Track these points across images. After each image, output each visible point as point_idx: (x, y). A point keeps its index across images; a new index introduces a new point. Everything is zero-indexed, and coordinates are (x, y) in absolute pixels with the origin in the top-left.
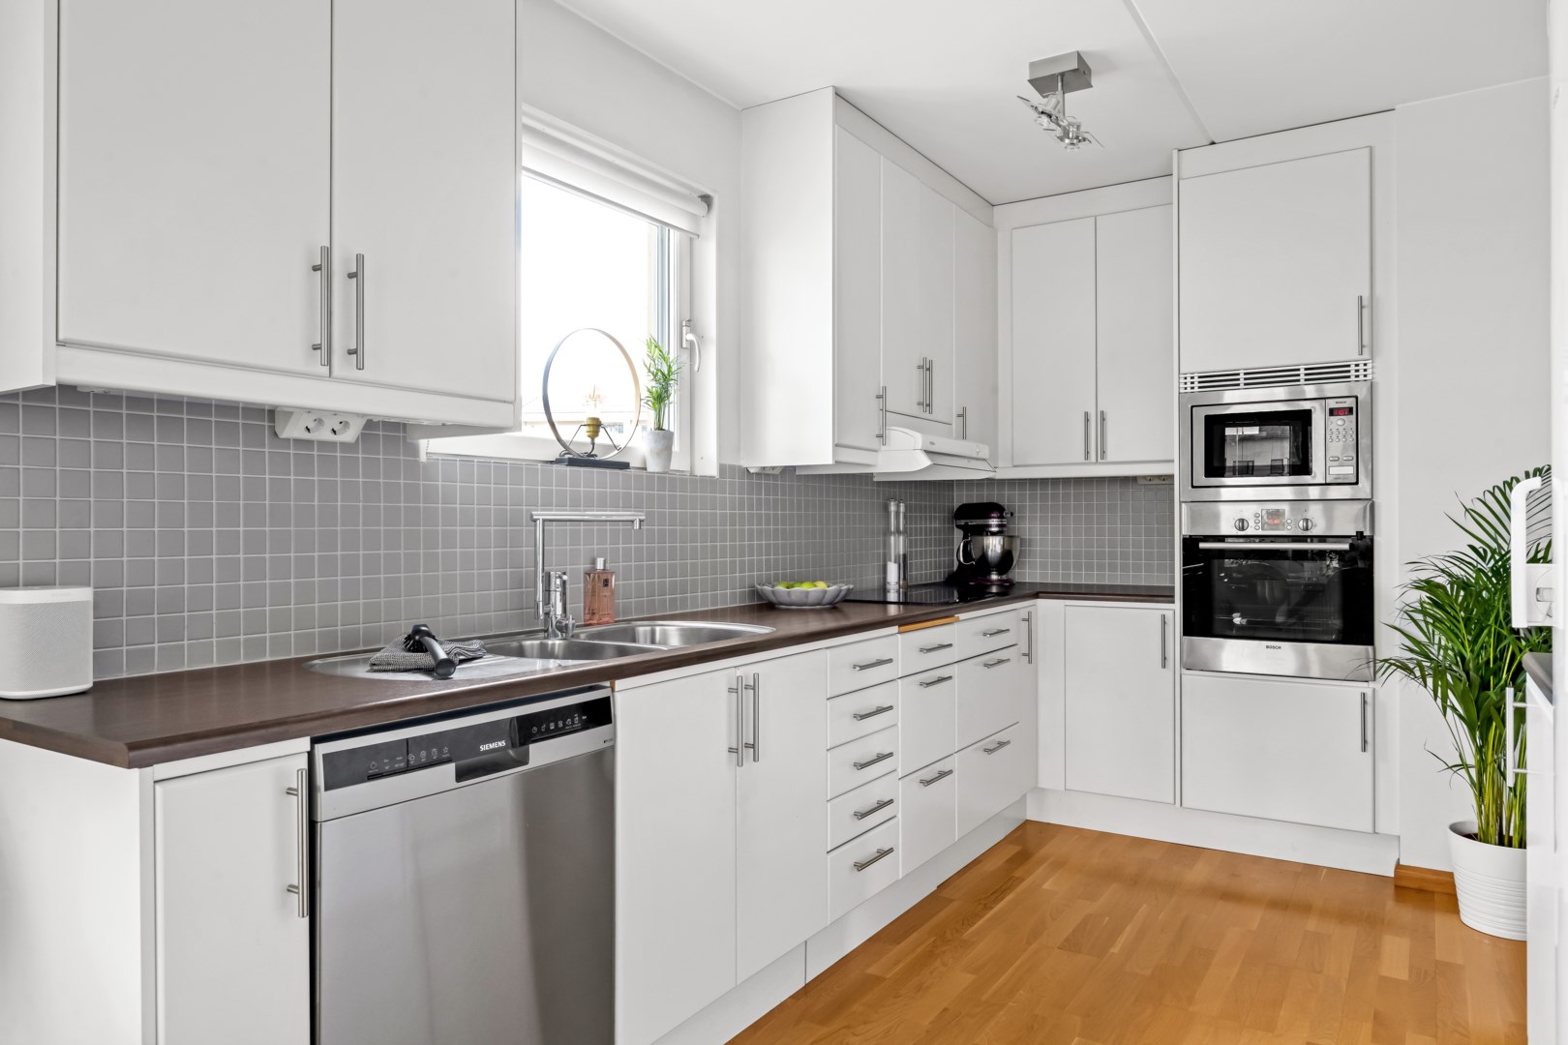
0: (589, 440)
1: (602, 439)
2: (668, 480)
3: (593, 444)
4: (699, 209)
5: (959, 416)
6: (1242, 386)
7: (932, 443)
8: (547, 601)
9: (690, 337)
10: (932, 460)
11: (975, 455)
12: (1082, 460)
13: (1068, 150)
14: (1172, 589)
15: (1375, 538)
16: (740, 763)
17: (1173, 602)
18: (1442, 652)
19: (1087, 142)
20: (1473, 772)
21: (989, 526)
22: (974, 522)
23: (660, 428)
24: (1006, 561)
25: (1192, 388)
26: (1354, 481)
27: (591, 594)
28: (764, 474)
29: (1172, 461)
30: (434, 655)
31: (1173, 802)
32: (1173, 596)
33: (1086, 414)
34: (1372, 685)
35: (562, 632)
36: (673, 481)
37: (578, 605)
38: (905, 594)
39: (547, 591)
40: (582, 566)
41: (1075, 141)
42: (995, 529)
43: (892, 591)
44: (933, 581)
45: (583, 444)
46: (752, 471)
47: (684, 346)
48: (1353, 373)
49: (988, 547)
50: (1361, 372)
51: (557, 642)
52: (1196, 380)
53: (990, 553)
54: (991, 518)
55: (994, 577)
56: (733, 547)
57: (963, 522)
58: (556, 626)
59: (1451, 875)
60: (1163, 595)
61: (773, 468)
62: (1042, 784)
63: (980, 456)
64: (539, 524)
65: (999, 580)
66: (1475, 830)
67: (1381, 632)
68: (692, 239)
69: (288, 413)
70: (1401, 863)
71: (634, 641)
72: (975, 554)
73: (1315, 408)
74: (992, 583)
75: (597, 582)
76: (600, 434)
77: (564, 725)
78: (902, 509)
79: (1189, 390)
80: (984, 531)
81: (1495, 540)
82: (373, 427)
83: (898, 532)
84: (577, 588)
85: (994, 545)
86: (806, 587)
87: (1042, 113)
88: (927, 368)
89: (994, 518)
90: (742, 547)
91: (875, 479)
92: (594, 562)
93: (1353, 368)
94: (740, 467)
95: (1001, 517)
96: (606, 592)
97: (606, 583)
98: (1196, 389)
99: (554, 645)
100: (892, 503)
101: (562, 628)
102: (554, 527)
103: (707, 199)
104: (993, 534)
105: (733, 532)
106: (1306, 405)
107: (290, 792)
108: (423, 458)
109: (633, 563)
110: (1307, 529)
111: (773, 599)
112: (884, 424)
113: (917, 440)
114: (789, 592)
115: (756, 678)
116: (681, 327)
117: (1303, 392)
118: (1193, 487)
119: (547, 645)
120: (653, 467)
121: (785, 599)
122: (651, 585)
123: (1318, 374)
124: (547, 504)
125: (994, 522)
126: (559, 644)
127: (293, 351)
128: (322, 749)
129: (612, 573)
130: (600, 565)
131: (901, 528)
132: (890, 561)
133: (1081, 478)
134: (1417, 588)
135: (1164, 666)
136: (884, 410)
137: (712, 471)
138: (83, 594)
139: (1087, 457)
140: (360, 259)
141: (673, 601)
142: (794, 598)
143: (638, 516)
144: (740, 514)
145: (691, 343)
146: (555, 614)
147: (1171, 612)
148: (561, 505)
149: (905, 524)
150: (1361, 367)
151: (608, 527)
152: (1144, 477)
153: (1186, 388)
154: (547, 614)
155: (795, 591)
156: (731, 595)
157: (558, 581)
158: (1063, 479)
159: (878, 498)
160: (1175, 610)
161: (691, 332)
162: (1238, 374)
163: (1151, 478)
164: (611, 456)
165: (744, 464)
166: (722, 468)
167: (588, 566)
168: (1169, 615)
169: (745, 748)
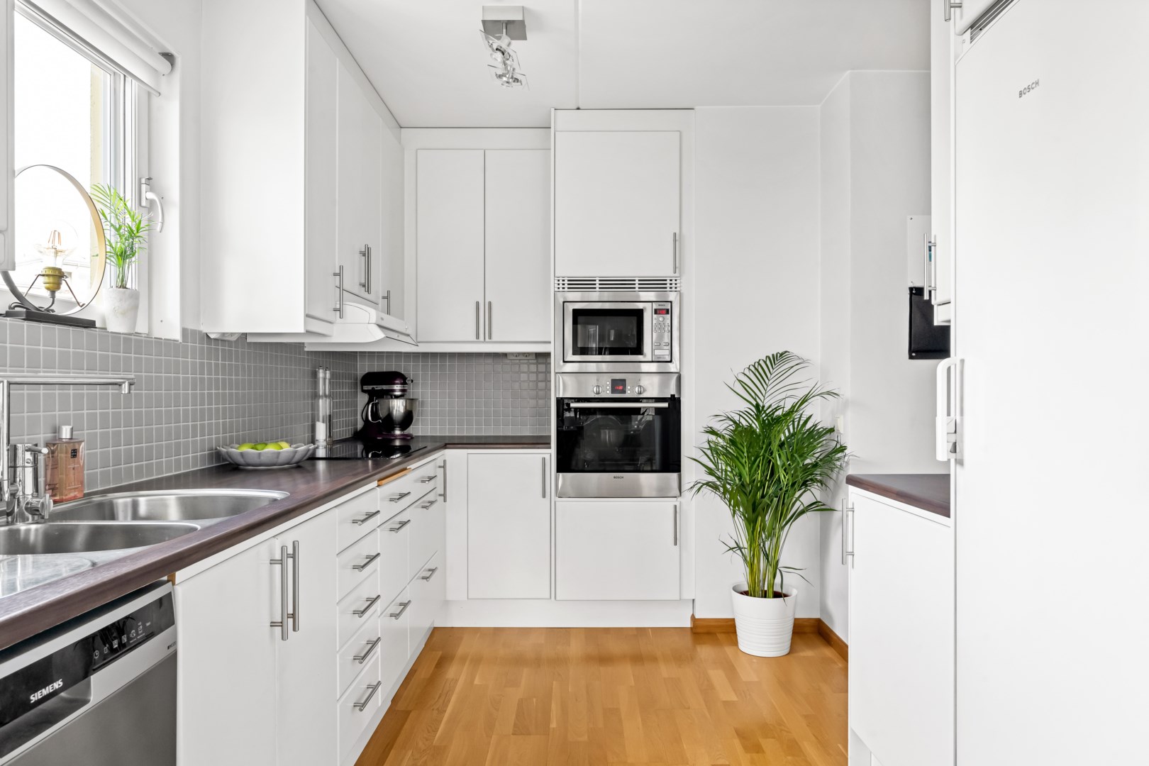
0: (47, 294)
2: (131, 342)
3: (52, 298)
4: (163, 65)
5: (384, 298)
6: (597, 289)
7: (382, 319)
8: (13, 479)
9: (151, 196)
10: (385, 334)
11: (404, 331)
12: (475, 340)
13: (504, 87)
14: (549, 437)
15: (682, 399)
16: (284, 637)
17: (550, 448)
18: (724, 473)
19: (519, 83)
20: (746, 552)
21: (394, 391)
22: (379, 387)
23: (123, 286)
24: (408, 419)
25: (563, 288)
26: (669, 360)
28: (222, 340)
29: (550, 342)
31: (548, 597)
32: (550, 444)
33: (478, 303)
34: (679, 499)
35: (33, 515)
36: (139, 342)
38: (331, 450)
39: (13, 467)
40: (42, 436)
41: (511, 80)
42: (398, 393)
43: (321, 447)
44: (344, 437)
45: (42, 298)
46: (212, 336)
47: (144, 203)
48: (668, 286)
49: (393, 408)
50: (674, 285)
51: (33, 527)
52: (566, 282)
53: (394, 413)
54: (395, 384)
55: (398, 432)
56: (194, 411)
57: (370, 388)
58: (26, 509)
59: (734, 620)
60: (541, 442)
61: (232, 334)
62: (449, 597)
63: (407, 332)
64: (4, 387)
65: (402, 435)
66: (746, 588)
67: (686, 463)
68: (150, 95)
70: (697, 617)
71: (113, 517)
72: (382, 414)
73: (645, 308)
74: (396, 437)
75: (62, 452)
76: (62, 286)
77: (129, 639)
78: (328, 376)
79: (561, 289)
80: (389, 394)
81: (755, 400)
83: (326, 396)
85: (398, 407)
86: (271, 449)
87: (497, 49)
88: (366, 253)
89: (397, 384)
90: (202, 411)
91: (306, 349)
92: (56, 430)
93: (668, 282)
94: (200, 332)
95: (404, 383)
96: (74, 463)
97: (74, 453)
98: (566, 289)
99: (28, 531)
100: (321, 371)
103: (169, 57)
104: (397, 397)
105: (194, 396)
106: (640, 306)
109: (98, 431)
110: (640, 393)
111: (241, 460)
112: (341, 300)
113: (372, 314)
114: (260, 454)
115: (295, 545)
116: (140, 184)
117: (639, 296)
118: (564, 362)
119: (18, 531)
120: (116, 326)
121: (256, 461)
122: (116, 453)
123: (648, 284)
125: (397, 387)
126: (37, 530)
129: (80, 442)
130: (66, 433)
131: (327, 393)
132: (319, 421)
133: (473, 353)
134: (707, 432)
135: (544, 496)
136: (340, 287)
137: (177, 336)
139: (478, 337)
141: (139, 469)
142: (264, 459)
144: (200, 378)
145: (152, 202)
146: (24, 493)
147: (549, 455)
149: (330, 390)
150: (673, 282)
151: (71, 392)
152: (512, 354)
153: (559, 288)
154: (13, 495)
155: (265, 453)
156: (193, 460)
157: (23, 455)
158: (449, 353)
159: (308, 367)
160: (551, 453)
161: (152, 190)
162: (595, 280)
163: (518, 354)
164: (72, 312)
165: (205, 329)
166: (185, 332)
167: (50, 435)
168: (547, 457)
169: (288, 620)
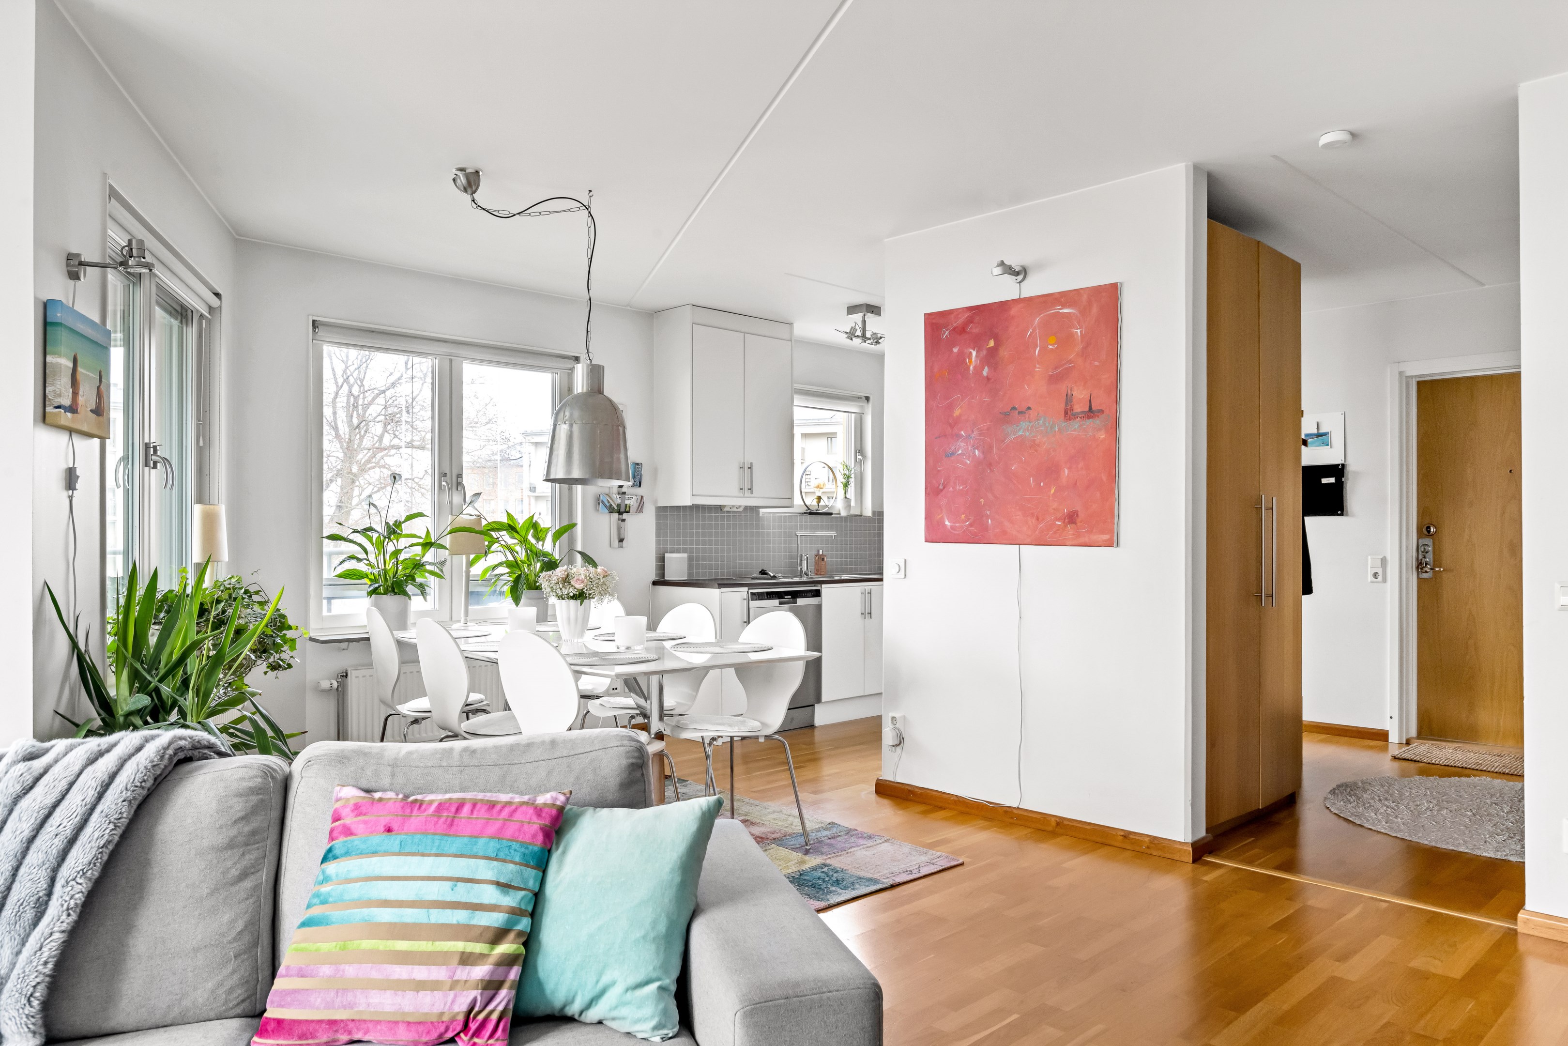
1: (822, 503)
2: (849, 518)
3: (818, 505)
4: (864, 403)
8: (801, 564)
9: (860, 457)
16: (865, 618)
23: (846, 498)
27: (817, 563)
30: (770, 575)
35: (806, 576)
36: (851, 518)
37: (812, 567)
39: (801, 560)
40: (814, 552)
45: (815, 506)
47: (857, 462)
58: (804, 574)
64: (799, 537)
68: (861, 416)
69: (725, 506)
71: (831, 574)
75: (821, 558)
77: (807, 594)
82: (746, 508)
84: (812, 560)
92: (818, 551)
96: (823, 563)
97: (823, 559)
101: (806, 574)
102: (803, 538)
103: (867, 399)
107: (744, 599)
108: (761, 515)
109: (834, 552)
115: (871, 590)
116: (857, 453)
120: (843, 513)
122: (842, 562)
124: (801, 530)
127: (735, 491)
128: (750, 591)
129: (825, 556)
130: (821, 552)
138: (685, 555)
140: (751, 464)
141: (851, 568)
143: (833, 534)
145: (860, 461)
146: (804, 570)
148: (806, 529)
151: (824, 538)
154: (801, 569)
157: (805, 557)
164: (825, 510)
166: (874, 512)
167: (816, 553)
169: (866, 614)
